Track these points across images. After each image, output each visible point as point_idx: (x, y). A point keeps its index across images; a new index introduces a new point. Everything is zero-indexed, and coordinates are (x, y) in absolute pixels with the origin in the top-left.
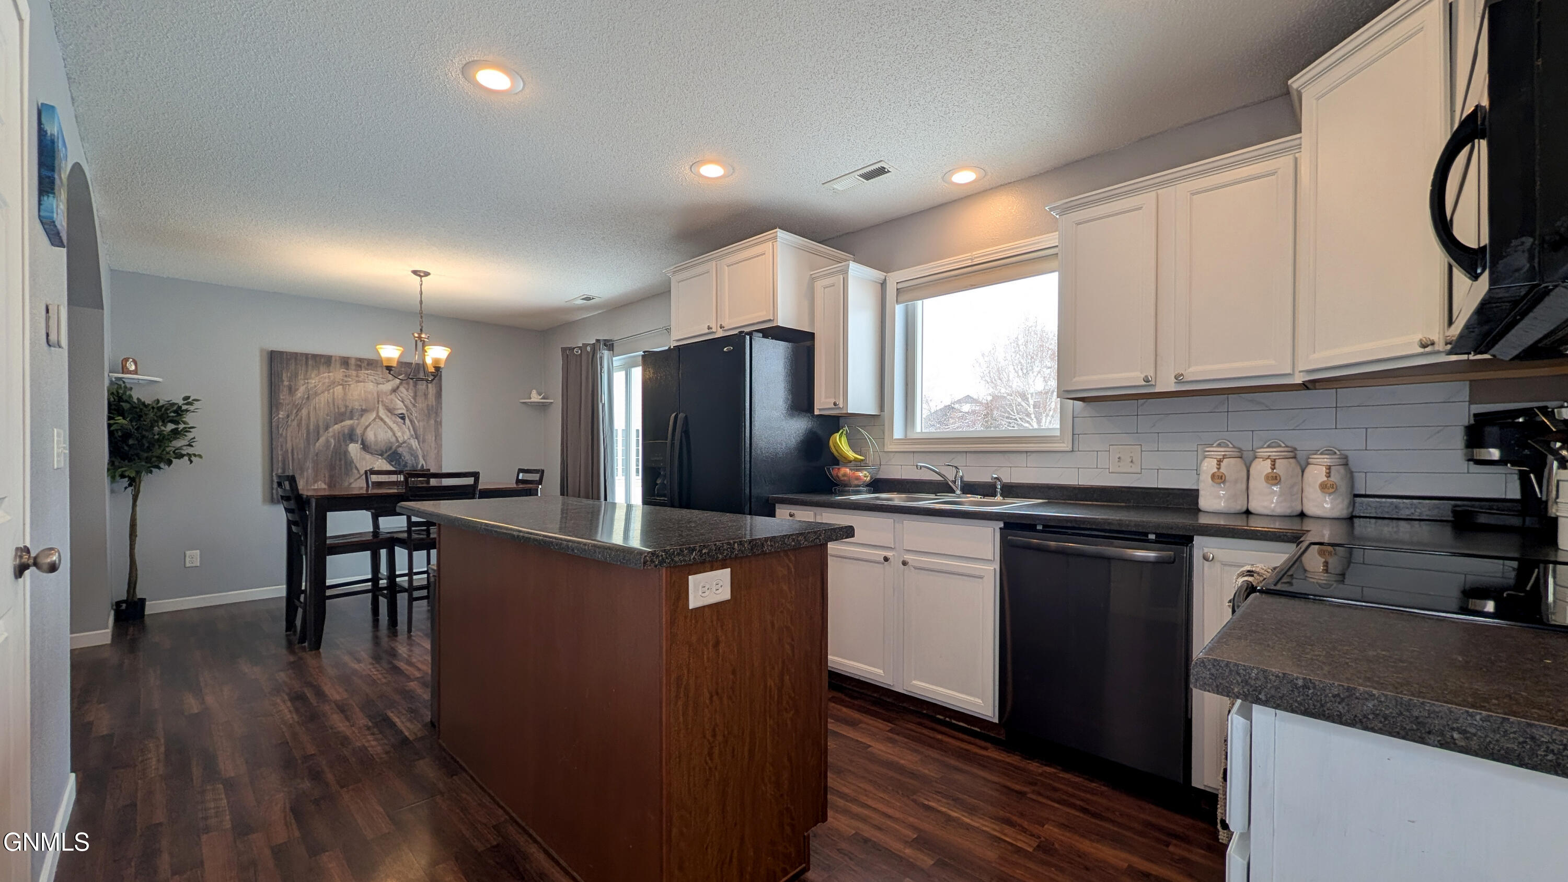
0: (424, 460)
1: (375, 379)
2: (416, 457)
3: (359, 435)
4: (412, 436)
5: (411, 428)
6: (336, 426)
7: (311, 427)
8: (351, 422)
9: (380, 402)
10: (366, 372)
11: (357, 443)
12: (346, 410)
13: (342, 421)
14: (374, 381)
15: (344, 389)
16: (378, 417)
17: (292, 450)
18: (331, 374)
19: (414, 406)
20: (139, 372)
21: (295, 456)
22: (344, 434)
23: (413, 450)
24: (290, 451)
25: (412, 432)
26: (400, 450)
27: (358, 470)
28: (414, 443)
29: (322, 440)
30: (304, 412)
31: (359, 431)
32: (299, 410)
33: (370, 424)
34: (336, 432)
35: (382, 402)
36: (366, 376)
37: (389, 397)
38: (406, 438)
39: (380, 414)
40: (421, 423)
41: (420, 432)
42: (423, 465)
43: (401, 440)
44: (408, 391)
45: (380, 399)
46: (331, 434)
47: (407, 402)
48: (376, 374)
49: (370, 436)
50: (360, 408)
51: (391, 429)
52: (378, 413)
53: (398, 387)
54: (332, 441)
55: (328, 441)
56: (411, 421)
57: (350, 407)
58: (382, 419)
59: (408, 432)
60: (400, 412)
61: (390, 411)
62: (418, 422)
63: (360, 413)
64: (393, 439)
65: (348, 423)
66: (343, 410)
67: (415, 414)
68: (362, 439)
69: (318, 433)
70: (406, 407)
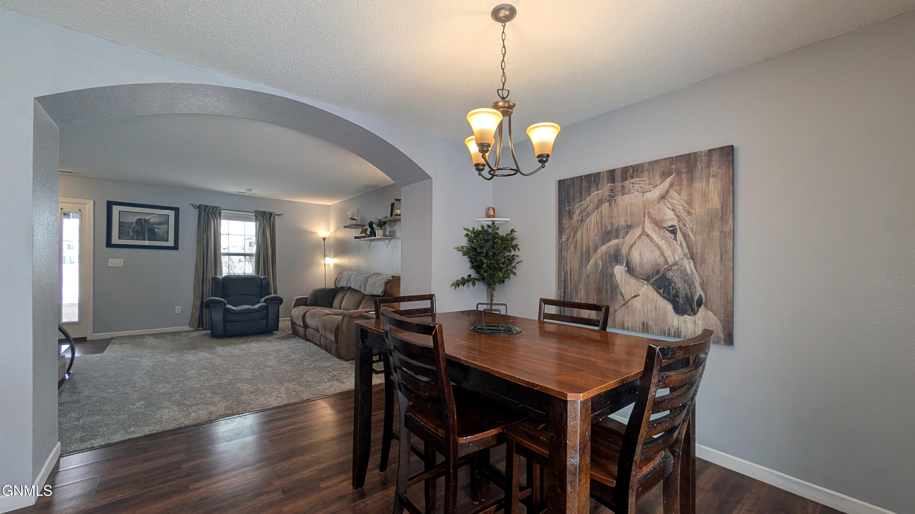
0: (703, 289)
1: (641, 187)
2: (691, 285)
3: (624, 256)
4: (685, 255)
5: (684, 245)
6: (603, 246)
7: (584, 249)
8: (616, 241)
9: (646, 214)
10: (632, 181)
11: (622, 265)
12: (612, 229)
13: (609, 240)
14: (640, 190)
15: (610, 205)
16: (644, 233)
17: (571, 271)
18: (599, 192)
19: (689, 213)
20: (496, 215)
21: (572, 278)
22: (610, 255)
23: (688, 275)
24: (569, 272)
25: (686, 250)
26: (670, 274)
27: (623, 297)
28: (689, 265)
29: (592, 261)
30: (579, 234)
31: (624, 251)
32: (576, 232)
33: (635, 243)
34: (603, 253)
35: (649, 213)
36: (631, 185)
37: (657, 206)
38: (677, 258)
39: (646, 230)
40: (698, 237)
41: (698, 249)
42: (700, 296)
43: (670, 261)
44: (680, 195)
45: (646, 211)
46: (599, 255)
47: (679, 209)
48: (642, 180)
49: (635, 257)
50: (625, 224)
51: (658, 247)
52: (643, 227)
53: (668, 192)
54: (600, 263)
55: (596, 263)
56: (685, 235)
57: (616, 225)
58: (648, 236)
59: (680, 250)
60: (670, 223)
61: (657, 224)
62: (695, 236)
63: (626, 230)
64: (661, 261)
65: (614, 242)
66: (609, 228)
67: (689, 225)
68: (627, 260)
69: (589, 255)
70: (677, 216)
